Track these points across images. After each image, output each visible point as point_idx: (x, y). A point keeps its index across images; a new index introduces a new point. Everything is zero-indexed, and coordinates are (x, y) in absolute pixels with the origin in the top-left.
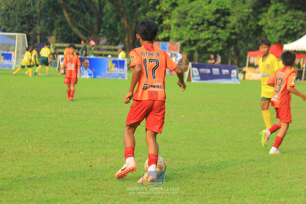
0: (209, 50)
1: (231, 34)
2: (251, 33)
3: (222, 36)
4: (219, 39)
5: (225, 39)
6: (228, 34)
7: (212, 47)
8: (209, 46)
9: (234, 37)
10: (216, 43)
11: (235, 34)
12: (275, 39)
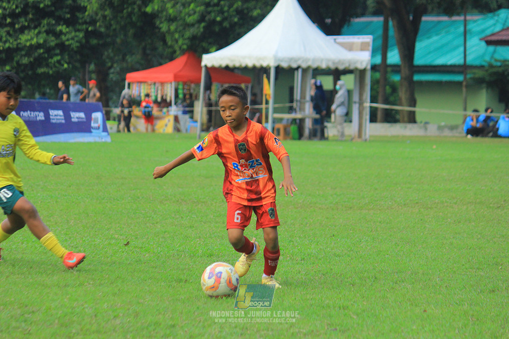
0: (41, 70)
1: (88, 34)
2: (131, 32)
3: (68, 40)
4: (62, 47)
5: (75, 45)
6: (81, 35)
7: (47, 65)
8: (39, 62)
9: (94, 42)
10: (57, 55)
11: (96, 34)
12: (180, 42)
